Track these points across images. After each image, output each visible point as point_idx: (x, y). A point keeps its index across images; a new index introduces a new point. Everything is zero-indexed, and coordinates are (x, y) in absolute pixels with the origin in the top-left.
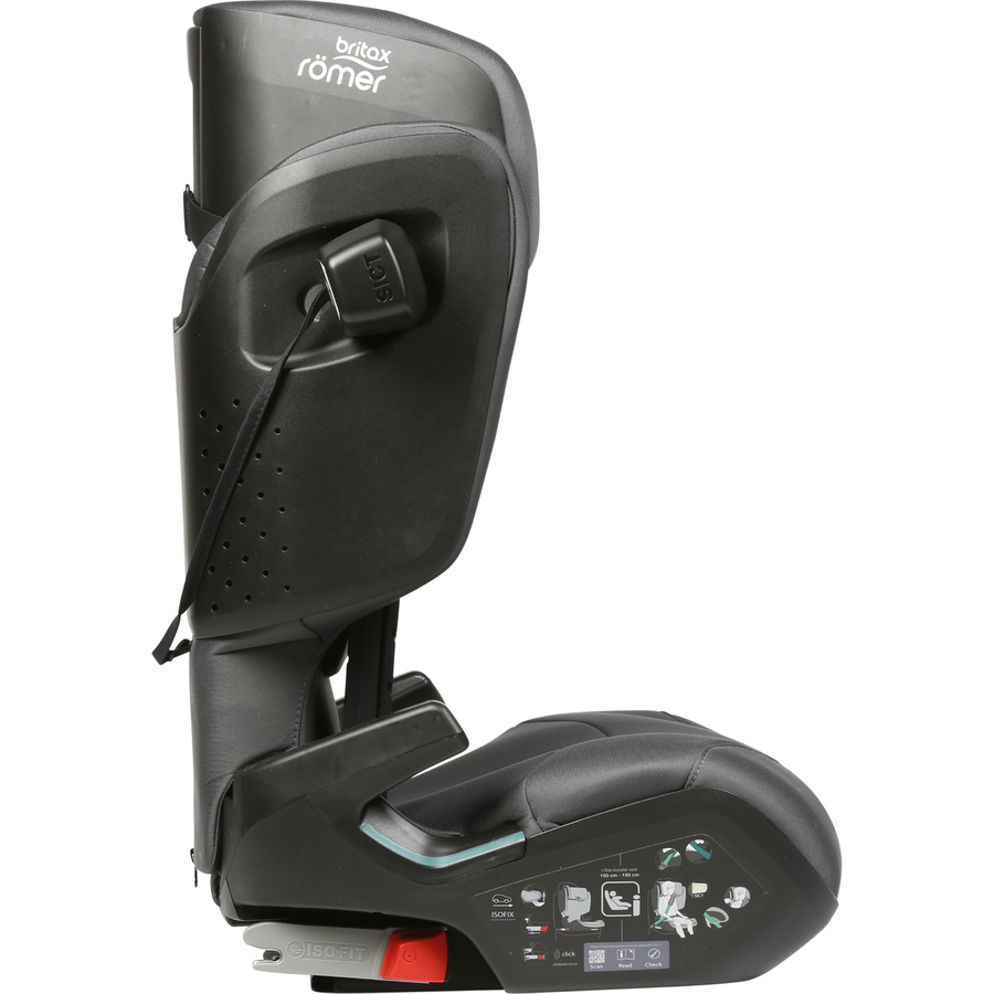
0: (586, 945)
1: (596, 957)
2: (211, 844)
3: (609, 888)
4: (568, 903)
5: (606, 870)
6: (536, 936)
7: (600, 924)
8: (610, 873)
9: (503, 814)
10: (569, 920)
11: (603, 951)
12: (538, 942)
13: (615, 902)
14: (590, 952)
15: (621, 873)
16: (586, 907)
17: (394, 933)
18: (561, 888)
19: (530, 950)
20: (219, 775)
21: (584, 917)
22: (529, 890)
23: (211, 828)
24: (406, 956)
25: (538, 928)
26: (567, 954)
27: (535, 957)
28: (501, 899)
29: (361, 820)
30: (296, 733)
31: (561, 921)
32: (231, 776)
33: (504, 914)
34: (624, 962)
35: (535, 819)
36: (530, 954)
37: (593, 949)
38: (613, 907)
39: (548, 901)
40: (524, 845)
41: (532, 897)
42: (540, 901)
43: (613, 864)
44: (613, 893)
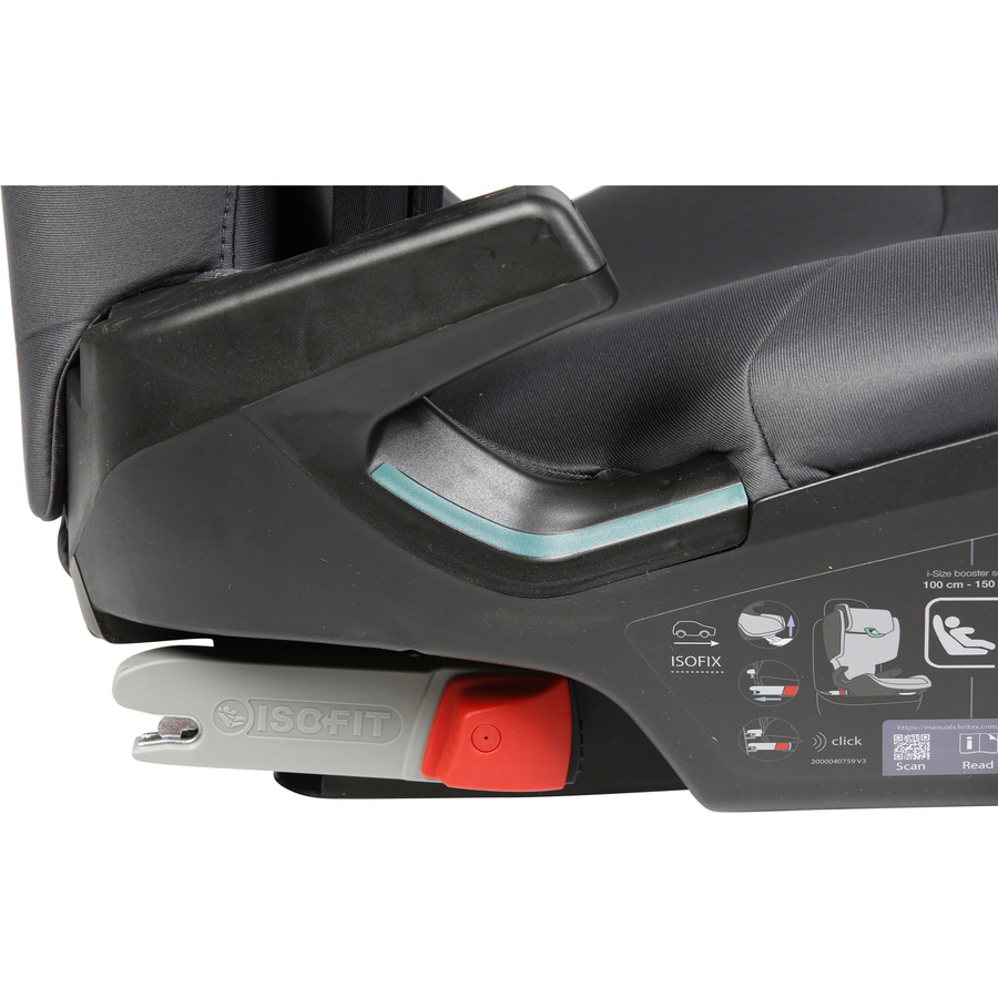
0: (887, 725)
1: (910, 748)
2: (43, 472)
3: (944, 611)
4: (848, 641)
5: (937, 573)
6: (771, 706)
7: (921, 682)
8: (945, 580)
9: (696, 434)
10: (850, 675)
11: (926, 737)
12: (776, 718)
13: (958, 640)
14: (897, 738)
15: (972, 580)
16: (889, 648)
17: (453, 681)
18: (831, 609)
19: (758, 733)
20: (53, 321)
21: (884, 669)
22: (757, 612)
23: (41, 439)
24: (479, 738)
25: (778, 690)
26: (843, 741)
27: (771, 746)
28: (693, 629)
29: (371, 452)
30: (228, 234)
31: (830, 676)
32: (80, 325)
33: (699, 661)
34: (972, 758)
35: (771, 455)
36: (758, 740)
37: (905, 733)
38: (952, 648)
39: (801, 634)
40: (744, 517)
41: (761, 626)
42: (783, 634)
43: (955, 560)
44: (953, 621)
